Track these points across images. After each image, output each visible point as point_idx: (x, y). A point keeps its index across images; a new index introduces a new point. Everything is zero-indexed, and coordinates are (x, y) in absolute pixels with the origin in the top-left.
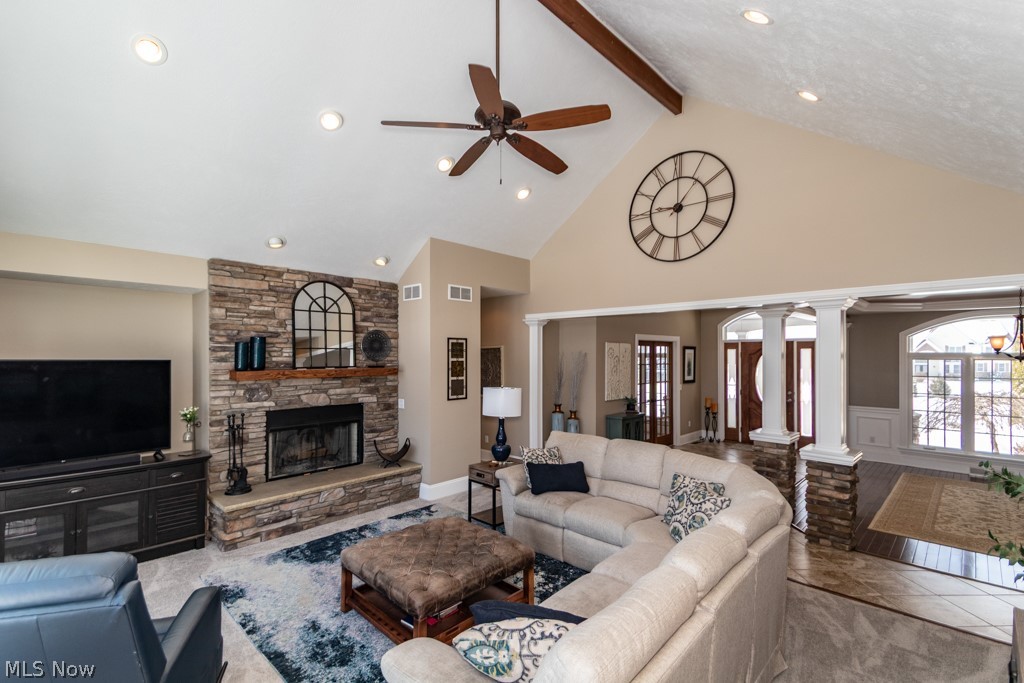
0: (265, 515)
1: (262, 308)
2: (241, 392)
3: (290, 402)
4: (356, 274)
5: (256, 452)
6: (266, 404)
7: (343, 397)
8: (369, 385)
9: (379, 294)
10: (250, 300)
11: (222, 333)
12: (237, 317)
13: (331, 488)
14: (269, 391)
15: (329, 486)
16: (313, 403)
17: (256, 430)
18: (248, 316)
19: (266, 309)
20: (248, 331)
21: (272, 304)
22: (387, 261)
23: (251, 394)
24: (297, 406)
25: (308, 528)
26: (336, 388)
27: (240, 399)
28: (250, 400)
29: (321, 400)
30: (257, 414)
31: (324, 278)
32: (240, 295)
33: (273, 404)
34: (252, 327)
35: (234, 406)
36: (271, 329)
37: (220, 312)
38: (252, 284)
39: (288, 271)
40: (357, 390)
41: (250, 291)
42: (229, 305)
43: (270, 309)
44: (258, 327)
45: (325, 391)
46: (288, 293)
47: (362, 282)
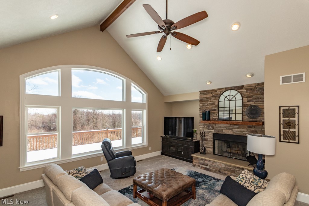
0: (201, 161)
1: (211, 102)
2: (206, 126)
3: (219, 131)
4: (245, 83)
5: (210, 144)
6: (212, 131)
7: (239, 132)
8: (251, 129)
9: (257, 89)
10: (208, 100)
11: (202, 110)
12: (205, 105)
13: (220, 163)
14: (213, 127)
15: (220, 161)
16: (227, 133)
17: (210, 138)
18: (207, 105)
19: (212, 102)
20: (207, 109)
21: (213, 101)
22: (252, 75)
23: (208, 127)
24: (221, 133)
25: (212, 172)
26: (235, 128)
27: (206, 128)
28: (208, 129)
29: (229, 132)
30: (210, 133)
31: (230, 88)
32: (206, 99)
33: (214, 131)
34: (208, 107)
35: (204, 130)
36: (213, 108)
37: (201, 105)
38: (208, 96)
39: (219, 89)
40: (245, 130)
41: (208, 98)
42: (203, 102)
43: (213, 102)
44: (209, 108)
45: (231, 129)
46: (218, 96)
47: (248, 86)
